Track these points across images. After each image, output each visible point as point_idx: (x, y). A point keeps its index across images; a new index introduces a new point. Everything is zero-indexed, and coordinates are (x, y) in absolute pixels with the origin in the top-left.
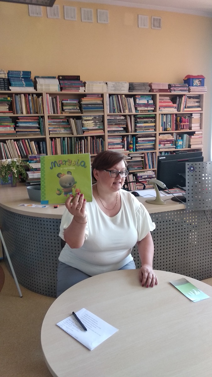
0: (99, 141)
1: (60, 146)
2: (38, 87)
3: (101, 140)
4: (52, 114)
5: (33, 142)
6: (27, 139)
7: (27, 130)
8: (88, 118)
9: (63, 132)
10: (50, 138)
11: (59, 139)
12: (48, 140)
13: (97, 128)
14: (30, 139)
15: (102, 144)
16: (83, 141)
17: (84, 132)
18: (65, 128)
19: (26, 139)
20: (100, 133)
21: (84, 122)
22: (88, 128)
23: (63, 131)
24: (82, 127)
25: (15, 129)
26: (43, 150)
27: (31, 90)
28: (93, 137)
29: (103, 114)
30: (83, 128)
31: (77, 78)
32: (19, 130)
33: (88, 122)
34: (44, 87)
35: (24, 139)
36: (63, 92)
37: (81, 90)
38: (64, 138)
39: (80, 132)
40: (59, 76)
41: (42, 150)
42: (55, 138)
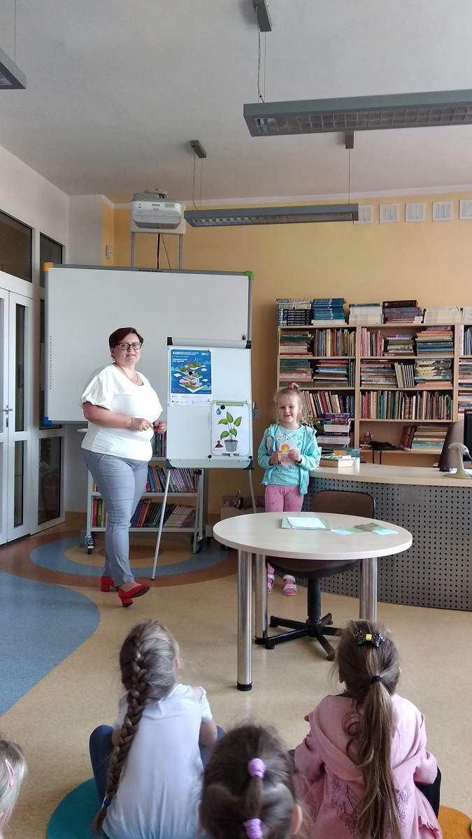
0: (443, 400)
1: (375, 403)
2: (351, 319)
3: (447, 398)
4: (368, 356)
5: (337, 396)
6: (328, 391)
7: (329, 378)
8: (425, 363)
9: (382, 383)
10: (361, 390)
11: (375, 393)
12: (358, 395)
13: (440, 378)
14: (331, 390)
15: (447, 405)
16: (414, 397)
17: (416, 384)
18: (386, 377)
19: (326, 391)
20: (445, 386)
21: (419, 369)
22: (424, 378)
23: (382, 381)
24: (414, 376)
25: (312, 377)
26: (350, 408)
27: (340, 323)
28: (432, 393)
29: (452, 357)
30: (415, 378)
31: (412, 304)
32: (318, 378)
33: (424, 368)
34: (359, 319)
35: (324, 390)
36: (388, 324)
37: (417, 321)
38: (383, 391)
39: (411, 382)
40: (384, 303)
41: (347, 407)
42: (369, 391)
